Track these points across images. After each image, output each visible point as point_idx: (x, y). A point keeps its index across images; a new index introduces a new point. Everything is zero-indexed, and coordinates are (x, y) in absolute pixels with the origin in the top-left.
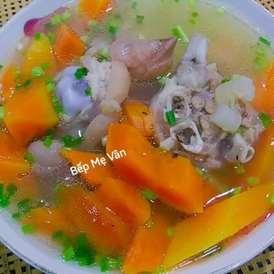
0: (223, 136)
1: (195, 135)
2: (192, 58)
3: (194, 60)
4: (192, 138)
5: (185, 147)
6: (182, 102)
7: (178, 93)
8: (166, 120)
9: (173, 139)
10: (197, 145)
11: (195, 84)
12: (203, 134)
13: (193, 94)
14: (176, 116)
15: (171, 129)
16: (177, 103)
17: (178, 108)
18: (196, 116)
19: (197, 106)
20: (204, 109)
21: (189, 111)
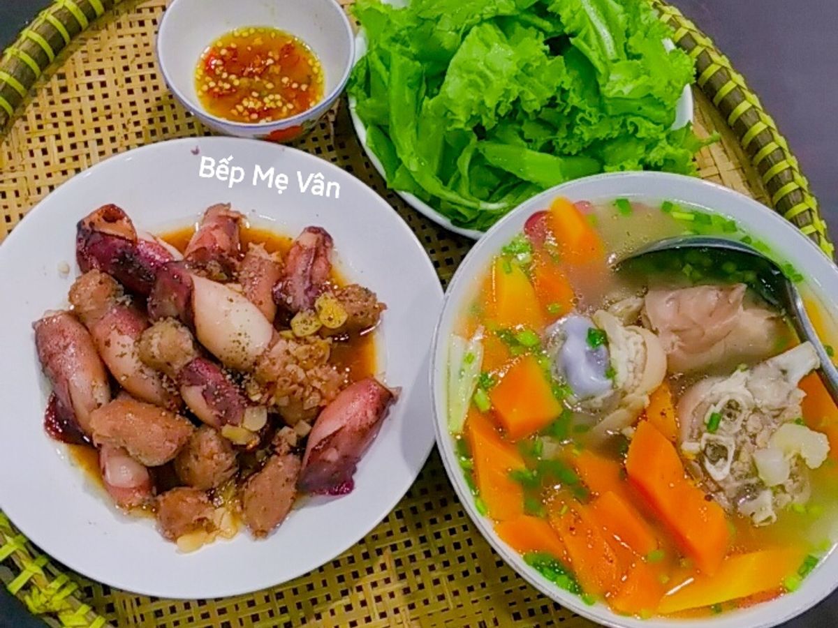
0: (753, 481)
1: (726, 458)
2: (784, 368)
3: (784, 372)
4: (721, 460)
5: (708, 465)
6: (738, 413)
7: (740, 399)
8: (707, 420)
9: (700, 447)
10: (720, 472)
11: (765, 402)
12: (735, 463)
13: (756, 410)
14: (722, 424)
15: (706, 435)
16: (732, 408)
17: (729, 415)
18: (740, 438)
19: (750, 429)
20: (754, 436)
21: (738, 428)
